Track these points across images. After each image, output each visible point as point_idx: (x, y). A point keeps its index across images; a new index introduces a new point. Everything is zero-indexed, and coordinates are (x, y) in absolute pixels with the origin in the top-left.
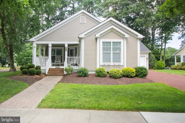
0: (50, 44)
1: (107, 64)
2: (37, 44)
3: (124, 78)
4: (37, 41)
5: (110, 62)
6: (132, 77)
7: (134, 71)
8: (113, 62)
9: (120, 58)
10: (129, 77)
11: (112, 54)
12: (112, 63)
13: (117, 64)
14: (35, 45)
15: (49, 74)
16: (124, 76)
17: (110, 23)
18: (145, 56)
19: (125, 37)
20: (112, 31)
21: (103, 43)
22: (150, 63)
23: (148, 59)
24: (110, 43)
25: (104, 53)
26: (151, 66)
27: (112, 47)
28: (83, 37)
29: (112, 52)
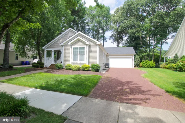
0: (53, 50)
1: (75, 62)
4: (46, 48)
12: (79, 62)
13: (82, 62)
17: (79, 35)
18: (131, 57)
19: (87, 43)
20: (79, 40)
21: (74, 48)
22: (135, 63)
23: (134, 59)
24: (78, 48)
25: (74, 55)
26: (136, 64)
27: (79, 51)
28: (63, 45)
29: (79, 54)
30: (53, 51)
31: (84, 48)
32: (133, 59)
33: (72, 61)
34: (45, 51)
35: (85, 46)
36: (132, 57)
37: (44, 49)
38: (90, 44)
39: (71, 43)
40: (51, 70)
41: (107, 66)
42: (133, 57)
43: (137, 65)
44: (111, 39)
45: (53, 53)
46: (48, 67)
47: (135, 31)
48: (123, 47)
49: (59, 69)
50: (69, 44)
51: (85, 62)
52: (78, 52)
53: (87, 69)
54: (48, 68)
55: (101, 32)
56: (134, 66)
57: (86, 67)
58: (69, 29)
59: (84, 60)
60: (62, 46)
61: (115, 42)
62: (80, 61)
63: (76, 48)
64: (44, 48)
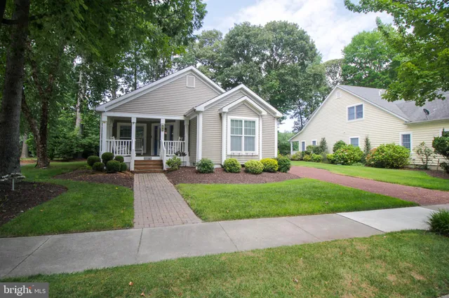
0: (134, 117)
1: (236, 153)
2: (109, 117)
3: (265, 174)
4: (110, 111)
5: (241, 150)
6: (274, 172)
7: (276, 162)
8: (245, 150)
9: (254, 145)
10: (271, 172)
11: (243, 138)
12: (243, 153)
13: (250, 153)
14: (104, 118)
15: (136, 170)
16: (264, 171)
17: (240, 92)
20: (244, 105)
21: (232, 121)
24: (241, 122)
25: (232, 137)
27: (243, 128)
29: (243, 135)
31: (254, 122)
33: (230, 153)
35: (256, 119)
37: (100, 112)
39: (229, 109)
51: (256, 152)
52: (241, 130)
59: (254, 150)
62: (247, 152)
63: (237, 121)
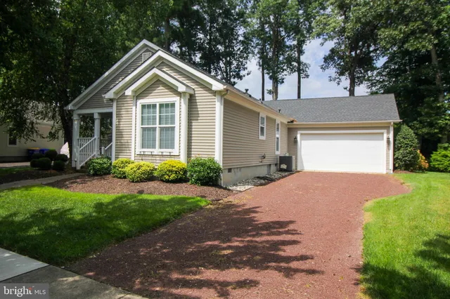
0: (96, 112)
1: (148, 151)
4: (79, 108)
5: (154, 147)
8: (160, 147)
9: (173, 140)
11: (158, 130)
12: (157, 151)
17: (161, 63)
18: (383, 133)
19: (182, 88)
20: (158, 80)
21: (143, 107)
22: (399, 154)
23: (392, 140)
24: (154, 106)
25: (144, 129)
26: (401, 160)
27: (158, 115)
28: (112, 97)
29: (158, 125)
30: (96, 116)
31: (173, 105)
32: (388, 139)
33: (139, 150)
34: (75, 117)
35: (176, 99)
36: (385, 131)
37: (72, 111)
38: (192, 92)
39: (134, 92)
40: (78, 178)
41: (284, 166)
42: (388, 133)
43: (404, 164)
44: (328, 67)
45: (97, 123)
46: (78, 168)
47: (404, 32)
48: (372, 93)
49: (95, 174)
50: (129, 92)
51: (175, 152)
52: (154, 118)
53: (173, 176)
54: (78, 171)
55: (290, 42)
56: (395, 168)
57: (169, 171)
58: (141, 44)
59: (173, 147)
60: (112, 100)
61: (343, 78)
62: (162, 150)
63: (149, 106)
64: (72, 108)
